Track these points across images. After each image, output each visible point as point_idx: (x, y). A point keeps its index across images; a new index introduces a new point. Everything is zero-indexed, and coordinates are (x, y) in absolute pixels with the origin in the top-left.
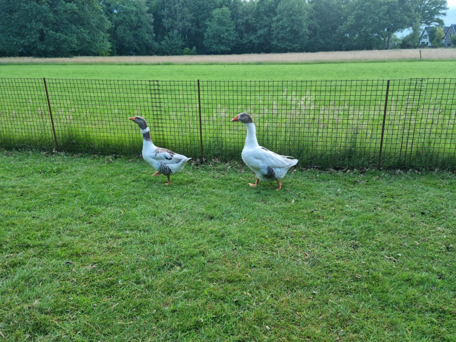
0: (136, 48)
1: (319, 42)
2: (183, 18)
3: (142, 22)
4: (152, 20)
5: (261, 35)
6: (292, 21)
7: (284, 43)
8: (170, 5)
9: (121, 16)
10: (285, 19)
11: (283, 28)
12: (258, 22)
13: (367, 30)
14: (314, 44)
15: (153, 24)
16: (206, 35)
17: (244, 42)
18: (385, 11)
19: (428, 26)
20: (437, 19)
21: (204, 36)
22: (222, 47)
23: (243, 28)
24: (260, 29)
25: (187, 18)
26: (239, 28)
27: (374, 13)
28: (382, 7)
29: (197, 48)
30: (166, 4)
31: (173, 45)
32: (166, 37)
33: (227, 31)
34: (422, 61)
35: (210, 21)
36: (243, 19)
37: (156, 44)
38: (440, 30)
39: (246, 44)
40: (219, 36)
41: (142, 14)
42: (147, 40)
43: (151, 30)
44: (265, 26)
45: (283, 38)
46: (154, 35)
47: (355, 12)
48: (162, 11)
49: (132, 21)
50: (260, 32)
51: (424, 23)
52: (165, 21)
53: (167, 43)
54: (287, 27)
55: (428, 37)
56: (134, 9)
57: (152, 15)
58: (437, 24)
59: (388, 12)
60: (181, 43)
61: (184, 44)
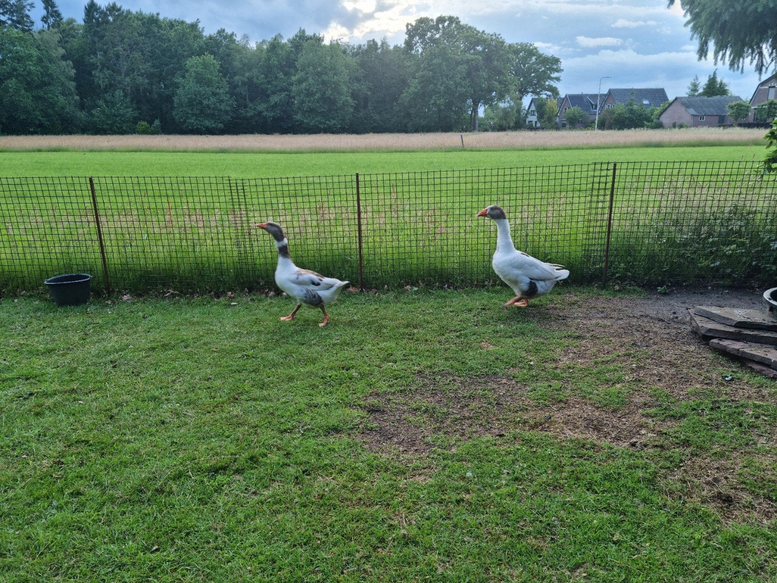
0: (40, 120)
1: (372, 117)
2: (133, 70)
3: (50, 75)
4: (73, 72)
5: (276, 103)
6: (324, 83)
7: (313, 118)
8: (105, 47)
9: (7, 65)
10: (310, 80)
11: (309, 94)
12: (269, 82)
13: (438, 102)
14: (365, 121)
15: (75, 79)
16: (176, 100)
17: (249, 115)
18: (464, 74)
19: (537, 97)
20: (549, 85)
21: (173, 101)
22: (207, 122)
23: (243, 90)
24: (274, 93)
25: (139, 70)
26: (238, 90)
27: (447, 76)
28: (459, 68)
29: (161, 122)
30: (99, 45)
31: (114, 115)
32: (101, 102)
33: (214, 94)
34: (465, 150)
35: (184, 77)
36: (243, 76)
37: (82, 115)
38: (552, 103)
39: (252, 117)
40: (201, 103)
41: (51, 61)
42: (63, 108)
43: (70, 89)
44: (283, 90)
45: (311, 111)
46: (77, 98)
47: (421, 73)
48: (92, 56)
49: (30, 73)
50: (275, 99)
51: (531, 92)
52: (97, 75)
53: (103, 112)
54: (316, 92)
55: (536, 114)
56: (35, 52)
57: (71, 63)
58: (549, 93)
59: (469, 74)
60: (130, 113)
61: (136, 114)
